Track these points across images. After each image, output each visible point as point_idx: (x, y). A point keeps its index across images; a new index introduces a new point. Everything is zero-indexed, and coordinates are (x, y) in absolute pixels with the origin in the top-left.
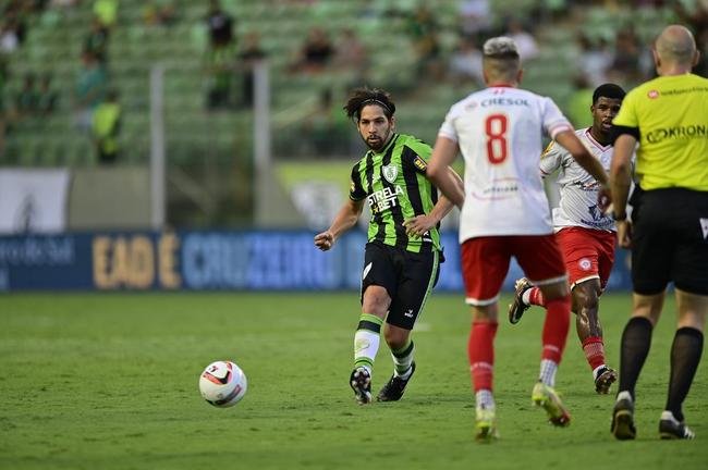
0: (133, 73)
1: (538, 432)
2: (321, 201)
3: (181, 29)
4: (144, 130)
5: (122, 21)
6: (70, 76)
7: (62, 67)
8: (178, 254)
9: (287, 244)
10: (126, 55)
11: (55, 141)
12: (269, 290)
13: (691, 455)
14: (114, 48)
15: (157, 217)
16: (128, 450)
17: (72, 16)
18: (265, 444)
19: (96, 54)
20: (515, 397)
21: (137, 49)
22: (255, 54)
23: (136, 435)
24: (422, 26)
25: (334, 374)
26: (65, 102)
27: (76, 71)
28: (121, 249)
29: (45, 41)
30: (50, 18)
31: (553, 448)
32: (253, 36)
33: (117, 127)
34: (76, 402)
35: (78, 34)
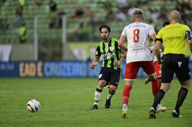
0: (29, 19)
1: (139, 116)
2: (80, 53)
3: (42, 7)
4: (32, 34)
5: (26, 4)
6: (12, 19)
7: (10, 17)
8: (43, 67)
9: (72, 65)
10: (27, 14)
11: (8, 37)
12: (67, 77)
13: (181, 122)
14: (24, 12)
15: (36, 58)
16: (28, 120)
17: (13, 3)
18: (65, 119)
19: (19, 13)
20: (133, 106)
21: (30, 12)
22: (62, 13)
23: (30, 116)
24: (108, 6)
25: (83, 100)
26: (11, 26)
27: (14, 18)
28: (27, 66)
29: (5, 10)
30: (7, 4)
31: (143, 120)
32: (62, 9)
33: (25, 33)
34: (14, 108)
35: (14, 8)
